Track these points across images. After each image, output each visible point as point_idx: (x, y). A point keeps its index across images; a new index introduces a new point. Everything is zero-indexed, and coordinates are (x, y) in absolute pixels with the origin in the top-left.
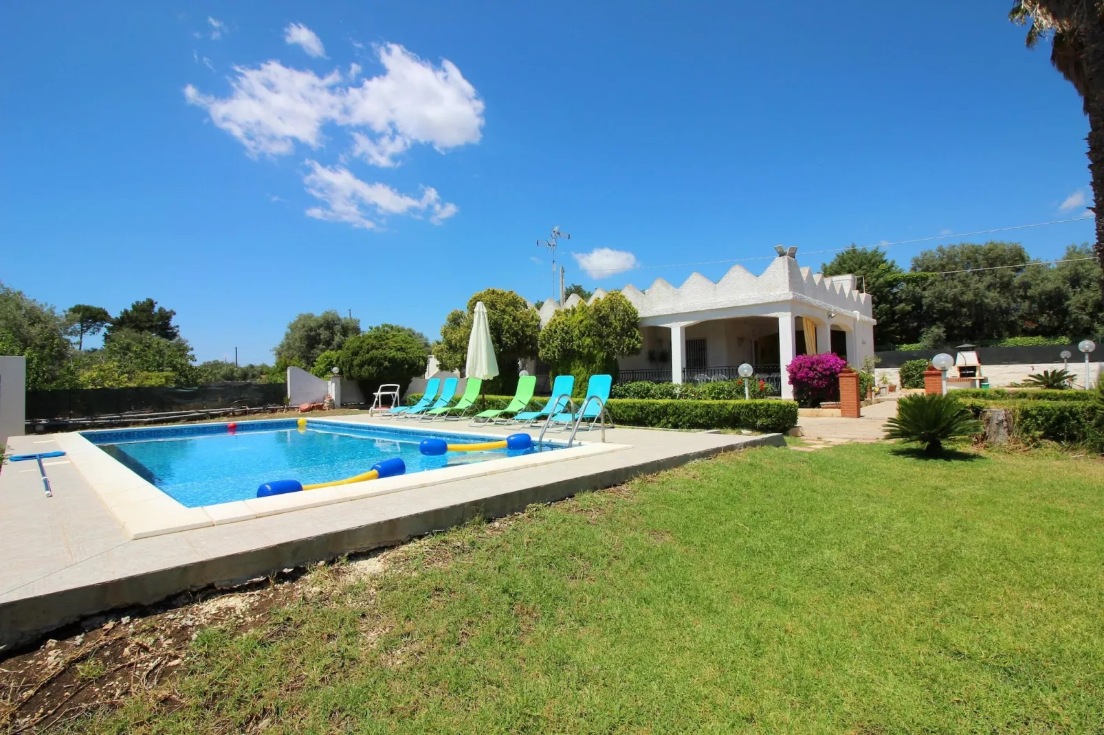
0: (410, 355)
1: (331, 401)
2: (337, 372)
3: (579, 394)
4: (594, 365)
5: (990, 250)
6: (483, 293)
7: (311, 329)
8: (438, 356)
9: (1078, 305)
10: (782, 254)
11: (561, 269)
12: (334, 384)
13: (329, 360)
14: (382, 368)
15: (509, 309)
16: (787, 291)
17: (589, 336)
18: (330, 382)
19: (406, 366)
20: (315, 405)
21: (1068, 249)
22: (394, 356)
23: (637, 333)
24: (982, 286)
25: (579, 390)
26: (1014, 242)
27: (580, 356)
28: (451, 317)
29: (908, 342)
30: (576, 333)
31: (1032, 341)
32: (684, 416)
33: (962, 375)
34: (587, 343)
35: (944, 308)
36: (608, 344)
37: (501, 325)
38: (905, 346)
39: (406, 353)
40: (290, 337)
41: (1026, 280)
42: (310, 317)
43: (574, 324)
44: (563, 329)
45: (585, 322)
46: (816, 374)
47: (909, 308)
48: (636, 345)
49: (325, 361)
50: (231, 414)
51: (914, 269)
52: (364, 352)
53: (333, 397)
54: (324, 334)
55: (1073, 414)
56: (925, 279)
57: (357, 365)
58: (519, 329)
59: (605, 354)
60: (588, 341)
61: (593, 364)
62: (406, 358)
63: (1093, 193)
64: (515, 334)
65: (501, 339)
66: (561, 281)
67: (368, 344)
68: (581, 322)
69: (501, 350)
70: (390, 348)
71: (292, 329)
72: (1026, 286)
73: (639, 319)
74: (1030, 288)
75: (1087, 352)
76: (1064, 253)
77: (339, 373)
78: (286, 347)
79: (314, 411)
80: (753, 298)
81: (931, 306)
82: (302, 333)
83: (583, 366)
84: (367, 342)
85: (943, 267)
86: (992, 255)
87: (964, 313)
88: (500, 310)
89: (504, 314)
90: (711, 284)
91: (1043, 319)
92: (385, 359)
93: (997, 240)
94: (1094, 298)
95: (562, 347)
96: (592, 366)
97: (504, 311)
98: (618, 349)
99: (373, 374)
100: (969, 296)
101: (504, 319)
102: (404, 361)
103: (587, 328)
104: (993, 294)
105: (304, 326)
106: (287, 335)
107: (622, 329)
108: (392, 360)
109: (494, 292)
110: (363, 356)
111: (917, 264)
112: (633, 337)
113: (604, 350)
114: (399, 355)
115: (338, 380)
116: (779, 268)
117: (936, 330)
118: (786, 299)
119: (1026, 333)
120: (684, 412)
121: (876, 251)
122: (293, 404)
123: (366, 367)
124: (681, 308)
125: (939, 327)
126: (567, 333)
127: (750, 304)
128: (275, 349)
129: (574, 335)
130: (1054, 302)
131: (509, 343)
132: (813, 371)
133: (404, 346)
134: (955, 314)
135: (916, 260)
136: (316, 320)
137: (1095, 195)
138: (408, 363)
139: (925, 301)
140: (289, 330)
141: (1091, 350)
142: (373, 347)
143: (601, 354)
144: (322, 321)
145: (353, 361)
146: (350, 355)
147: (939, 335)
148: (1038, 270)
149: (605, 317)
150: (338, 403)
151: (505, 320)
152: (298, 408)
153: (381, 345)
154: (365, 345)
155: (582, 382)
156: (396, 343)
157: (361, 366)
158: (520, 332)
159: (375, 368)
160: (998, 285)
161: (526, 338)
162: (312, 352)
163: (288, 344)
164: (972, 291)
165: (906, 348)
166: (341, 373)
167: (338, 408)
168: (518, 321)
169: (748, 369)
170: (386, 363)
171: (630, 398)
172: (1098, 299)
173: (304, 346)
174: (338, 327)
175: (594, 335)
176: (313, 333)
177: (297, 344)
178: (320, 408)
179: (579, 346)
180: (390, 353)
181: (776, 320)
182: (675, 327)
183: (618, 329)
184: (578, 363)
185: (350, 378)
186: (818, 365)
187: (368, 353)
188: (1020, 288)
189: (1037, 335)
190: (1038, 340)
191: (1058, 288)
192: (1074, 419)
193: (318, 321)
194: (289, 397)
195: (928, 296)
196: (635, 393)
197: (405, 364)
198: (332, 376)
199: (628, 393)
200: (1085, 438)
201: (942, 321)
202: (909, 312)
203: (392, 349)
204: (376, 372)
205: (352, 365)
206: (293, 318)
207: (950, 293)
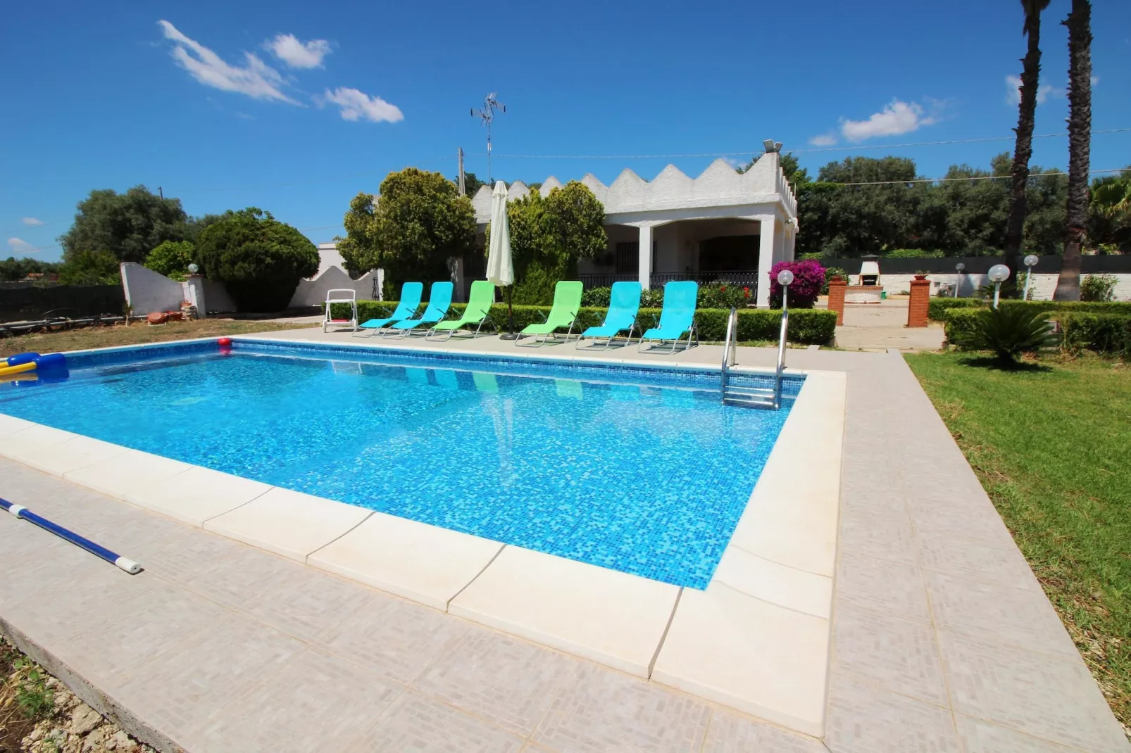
0: (299, 250)
1: (192, 308)
2: (196, 270)
3: (538, 301)
4: (557, 268)
5: (890, 164)
6: (401, 172)
7: (115, 212)
8: (344, 252)
9: (957, 221)
10: (770, 150)
11: (459, 152)
12: (193, 287)
13: (172, 253)
14: (262, 265)
15: (441, 196)
16: (773, 191)
17: (550, 233)
18: (185, 284)
19: (295, 264)
20: (169, 314)
21: (951, 169)
22: (277, 251)
23: (603, 233)
24: (883, 198)
25: (537, 296)
26: (909, 157)
27: (540, 257)
28: (357, 202)
29: (812, 251)
30: (536, 228)
31: (913, 253)
32: (714, 327)
33: (864, 283)
34: (548, 241)
35: (849, 218)
36: (572, 243)
37: (432, 216)
38: (808, 254)
39: (293, 247)
40: (85, 222)
41: (917, 195)
42: (109, 194)
43: (531, 218)
44: (519, 224)
45: (545, 216)
46: (803, 282)
47: (816, 217)
48: (602, 246)
49: (166, 256)
50: (45, 328)
51: (821, 179)
52: (234, 245)
53: (195, 304)
54: (137, 220)
55: (1118, 326)
56: (833, 189)
57: (226, 262)
58: (455, 222)
59: (569, 255)
60: (550, 238)
61: (555, 267)
62: (293, 253)
63: (1019, 114)
64: (450, 228)
65: (433, 233)
66: (459, 166)
67: (238, 234)
68: (540, 216)
69: (434, 247)
70: (269, 239)
71: (84, 211)
72: (916, 202)
73: (604, 215)
74: (919, 203)
75: (1030, 265)
76: (946, 171)
77: (198, 272)
78: (80, 236)
79: (170, 322)
80: (737, 198)
81: (836, 216)
82: (104, 216)
83: (543, 269)
84: (236, 231)
85: (848, 179)
86: (892, 169)
87: (863, 224)
88: (429, 196)
89: (435, 202)
90: (688, 180)
91: (927, 234)
92: (266, 253)
93: (895, 155)
94: (970, 216)
95: (518, 245)
96: (554, 268)
97: (434, 198)
98: (584, 249)
99: (250, 273)
100: (871, 208)
101: (435, 208)
102: (291, 257)
103: (548, 223)
104: (890, 207)
105: (105, 207)
106: (78, 218)
107: (589, 226)
108: (276, 256)
109: (416, 172)
110: (233, 250)
111: (824, 174)
112: (598, 236)
113: (567, 250)
114: (285, 249)
115: (199, 281)
116: (768, 166)
117: (840, 240)
118: (772, 201)
119: (909, 246)
120: (714, 323)
121: (788, 157)
122: (136, 312)
123: (240, 264)
124: (653, 204)
125: (842, 238)
126: (524, 228)
127: (732, 204)
128: (63, 238)
129: (533, 231)
130: (937, 218)
131: (444, 238)
132: (800, 278)
133: (288, 238)
134: (856, 225)
135: (822, 170)
136: (121, 199)
137: (1021, 117)
138: (297, 260)
139: (832, 211)
140: (80, 212)
141: (1034, 264)
142: (246, 238)
143: (564, 255)
144: (129, 201)
145: (219, 256)
146: (214, 248)
147: (840, 245)
148: (925, 186)
149: (569, 211)
150: (202, 311)
151: (437, 210)
152: (146, 318)
153: (257, 235)
154: (233, 234)
155: (541, 287)
156: (277, 233)
157: (233, 262)
158: (456, 225)
159: (253, 266)
160: (894, 199)
161: (463, 233)
162: (123, 243)
163: (82, 231)
164: (874, 203)
165: (809, 256)
166: (201, 271)
167: (204, 318)
168: (454, 211)
169: (788, 276)
170: (269, 260)
171: (597, 306)
172: (972, 217)
173: (109, 234)
174: (154, 211)
175: (556, 232)
176: (120, 218)
177: (98, 232)
178: (178, 318)
179: (539, 245)
180: (272, 246)
181: (758, 223)
182: (644, 227)
183: (585, 226)
184: (536, 264)
185: (218, 279)
186: (805, 272)
187: (240, 245)
188: (910, 202)
189: (917, 248)
190: (917, 252)
191: (943, 205)
192: (1117, 331)
193: (123, 201)
194: (129, 303)
195: (834, 207)
196: (602, 300)
197: (293, 261)
198: (189, 275)
199: (594, 300)
200: (1122, 346)
201: (844, 232)
202: (815, 222)
203: (273, 241)
204: (254, 270)
205: (218, 263)
206: (85, 197)
207: (855, 204)
